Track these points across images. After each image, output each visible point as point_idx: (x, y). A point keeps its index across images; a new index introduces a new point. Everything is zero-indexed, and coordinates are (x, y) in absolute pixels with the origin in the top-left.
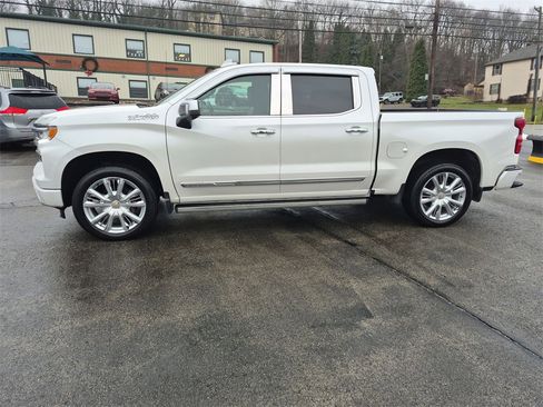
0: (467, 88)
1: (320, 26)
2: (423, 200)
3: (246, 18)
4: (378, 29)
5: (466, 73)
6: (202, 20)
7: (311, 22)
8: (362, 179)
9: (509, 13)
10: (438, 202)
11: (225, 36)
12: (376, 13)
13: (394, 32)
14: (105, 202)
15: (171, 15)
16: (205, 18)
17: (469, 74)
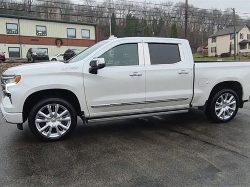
0: (199, 49)
1: (118, 16)
2: (217, 109)
3: (75, 11)
4: (150, 18)
5: (197, 41)
6: (49, 12)
7: (113, 14)
8: (187, 98)
9: (215, 11)
10: (223, 110)
11: (63, 20)
12: (148, 9)
13: (159, 19)
14: (48, 118)
15: (30, 9)
16: (51, 10)
17: (199, 42)
